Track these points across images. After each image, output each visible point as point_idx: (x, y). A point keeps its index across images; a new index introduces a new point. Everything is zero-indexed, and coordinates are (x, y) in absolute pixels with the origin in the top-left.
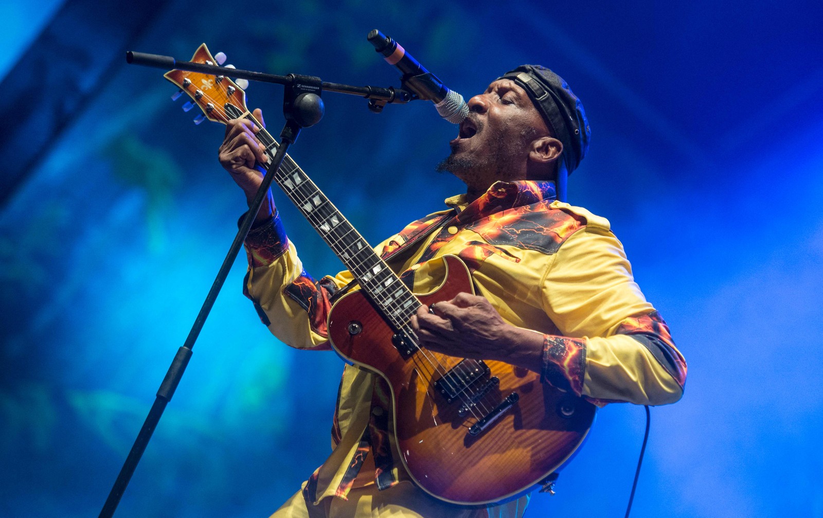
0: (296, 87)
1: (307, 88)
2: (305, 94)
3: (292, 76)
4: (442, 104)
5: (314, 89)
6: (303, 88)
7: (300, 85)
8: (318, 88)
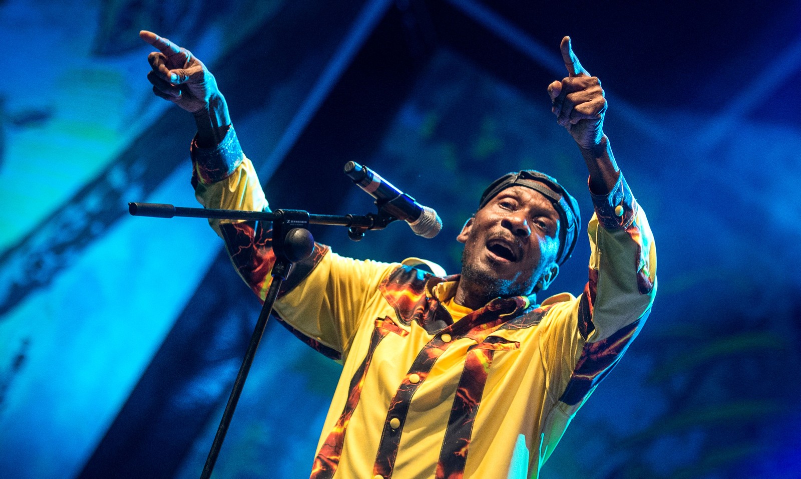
0: (286, 222)
1: (296, 223)
2: (295, 229)
3: (281, 212)
4: (418, 223)
5: (302, 223)
6: (292, 223)
7: (289, 221)
8: (306, 222)
